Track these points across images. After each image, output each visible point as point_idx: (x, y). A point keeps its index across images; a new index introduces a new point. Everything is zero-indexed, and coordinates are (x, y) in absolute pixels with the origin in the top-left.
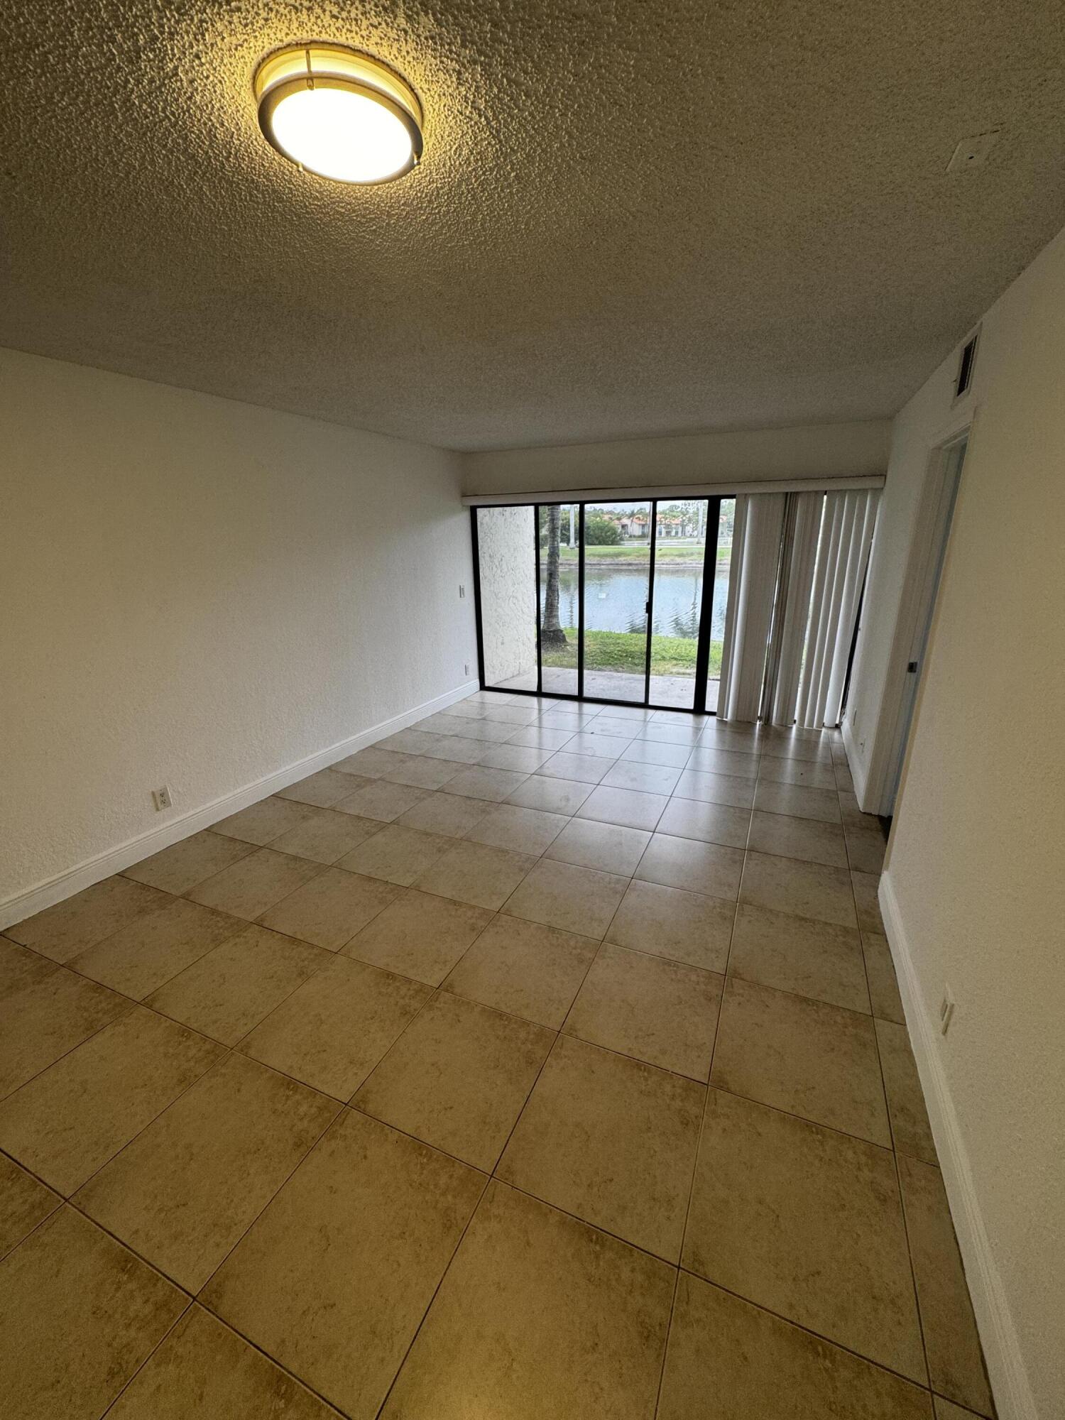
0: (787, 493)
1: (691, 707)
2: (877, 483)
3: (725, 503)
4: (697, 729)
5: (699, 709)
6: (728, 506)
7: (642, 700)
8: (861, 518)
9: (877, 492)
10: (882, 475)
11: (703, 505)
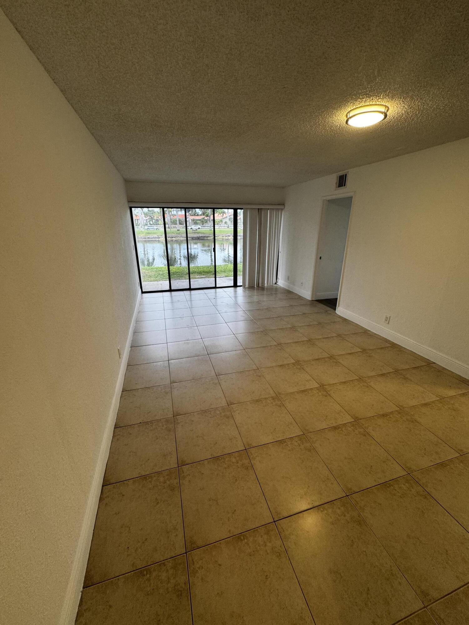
0: (259, 209)
1: (232, 285)
2: (281, 207)
3: (239, 211)
4: (235, 292)
5: (235, 285)
6: (240, 212)
7: (214, 286)
8: (278, 218)
9: (282, 209)
10: (284, 205)
11: (231, 211)
